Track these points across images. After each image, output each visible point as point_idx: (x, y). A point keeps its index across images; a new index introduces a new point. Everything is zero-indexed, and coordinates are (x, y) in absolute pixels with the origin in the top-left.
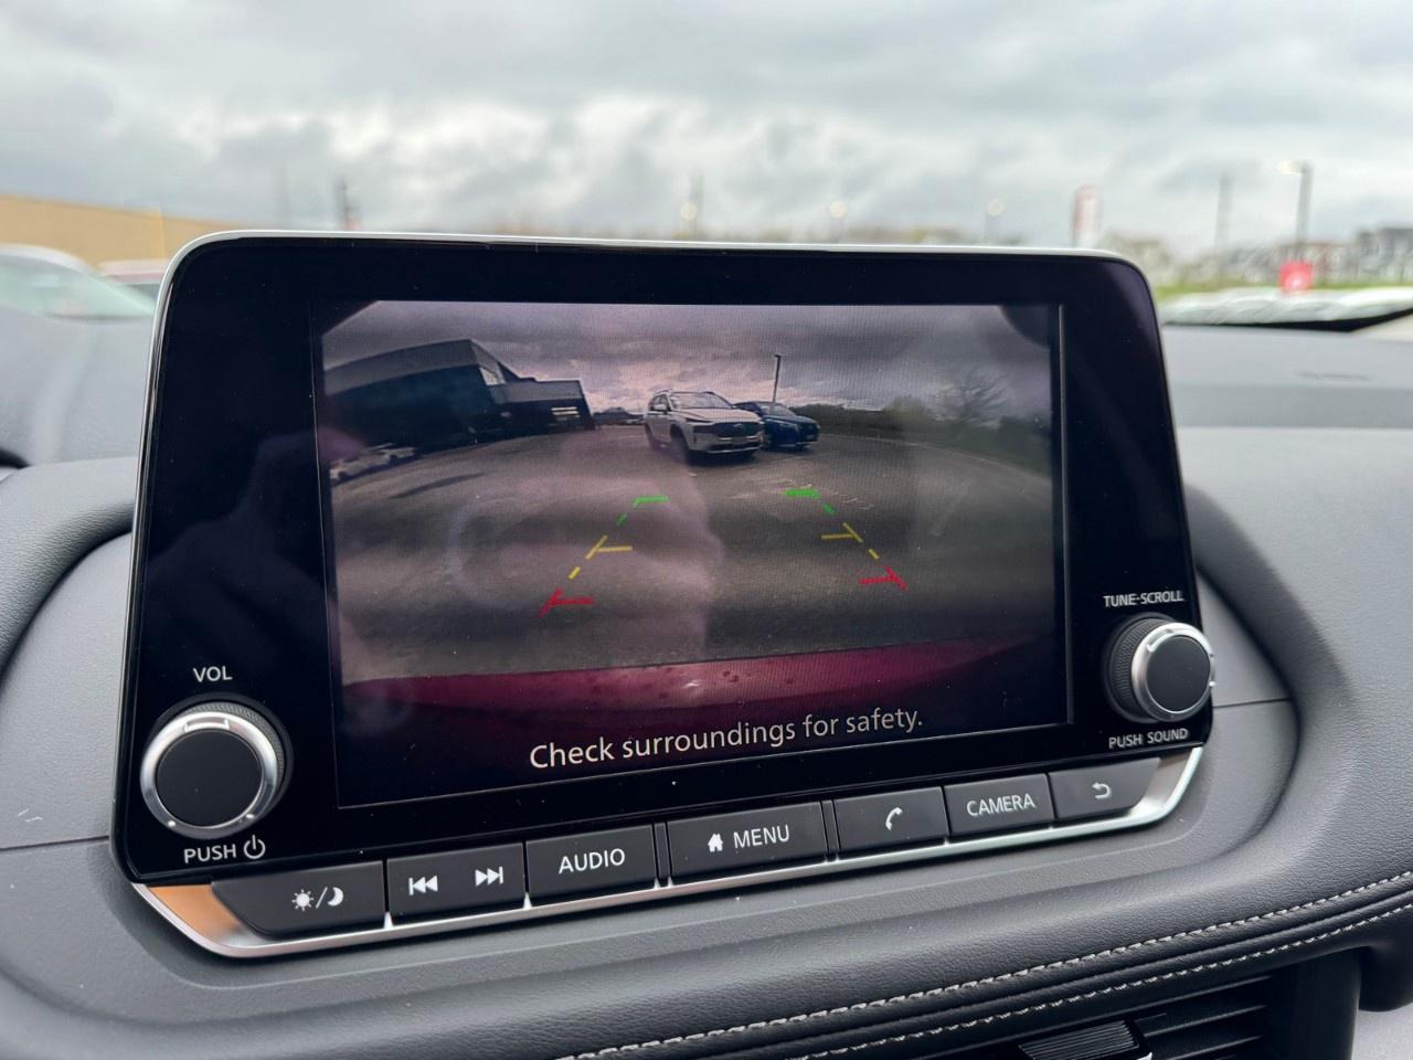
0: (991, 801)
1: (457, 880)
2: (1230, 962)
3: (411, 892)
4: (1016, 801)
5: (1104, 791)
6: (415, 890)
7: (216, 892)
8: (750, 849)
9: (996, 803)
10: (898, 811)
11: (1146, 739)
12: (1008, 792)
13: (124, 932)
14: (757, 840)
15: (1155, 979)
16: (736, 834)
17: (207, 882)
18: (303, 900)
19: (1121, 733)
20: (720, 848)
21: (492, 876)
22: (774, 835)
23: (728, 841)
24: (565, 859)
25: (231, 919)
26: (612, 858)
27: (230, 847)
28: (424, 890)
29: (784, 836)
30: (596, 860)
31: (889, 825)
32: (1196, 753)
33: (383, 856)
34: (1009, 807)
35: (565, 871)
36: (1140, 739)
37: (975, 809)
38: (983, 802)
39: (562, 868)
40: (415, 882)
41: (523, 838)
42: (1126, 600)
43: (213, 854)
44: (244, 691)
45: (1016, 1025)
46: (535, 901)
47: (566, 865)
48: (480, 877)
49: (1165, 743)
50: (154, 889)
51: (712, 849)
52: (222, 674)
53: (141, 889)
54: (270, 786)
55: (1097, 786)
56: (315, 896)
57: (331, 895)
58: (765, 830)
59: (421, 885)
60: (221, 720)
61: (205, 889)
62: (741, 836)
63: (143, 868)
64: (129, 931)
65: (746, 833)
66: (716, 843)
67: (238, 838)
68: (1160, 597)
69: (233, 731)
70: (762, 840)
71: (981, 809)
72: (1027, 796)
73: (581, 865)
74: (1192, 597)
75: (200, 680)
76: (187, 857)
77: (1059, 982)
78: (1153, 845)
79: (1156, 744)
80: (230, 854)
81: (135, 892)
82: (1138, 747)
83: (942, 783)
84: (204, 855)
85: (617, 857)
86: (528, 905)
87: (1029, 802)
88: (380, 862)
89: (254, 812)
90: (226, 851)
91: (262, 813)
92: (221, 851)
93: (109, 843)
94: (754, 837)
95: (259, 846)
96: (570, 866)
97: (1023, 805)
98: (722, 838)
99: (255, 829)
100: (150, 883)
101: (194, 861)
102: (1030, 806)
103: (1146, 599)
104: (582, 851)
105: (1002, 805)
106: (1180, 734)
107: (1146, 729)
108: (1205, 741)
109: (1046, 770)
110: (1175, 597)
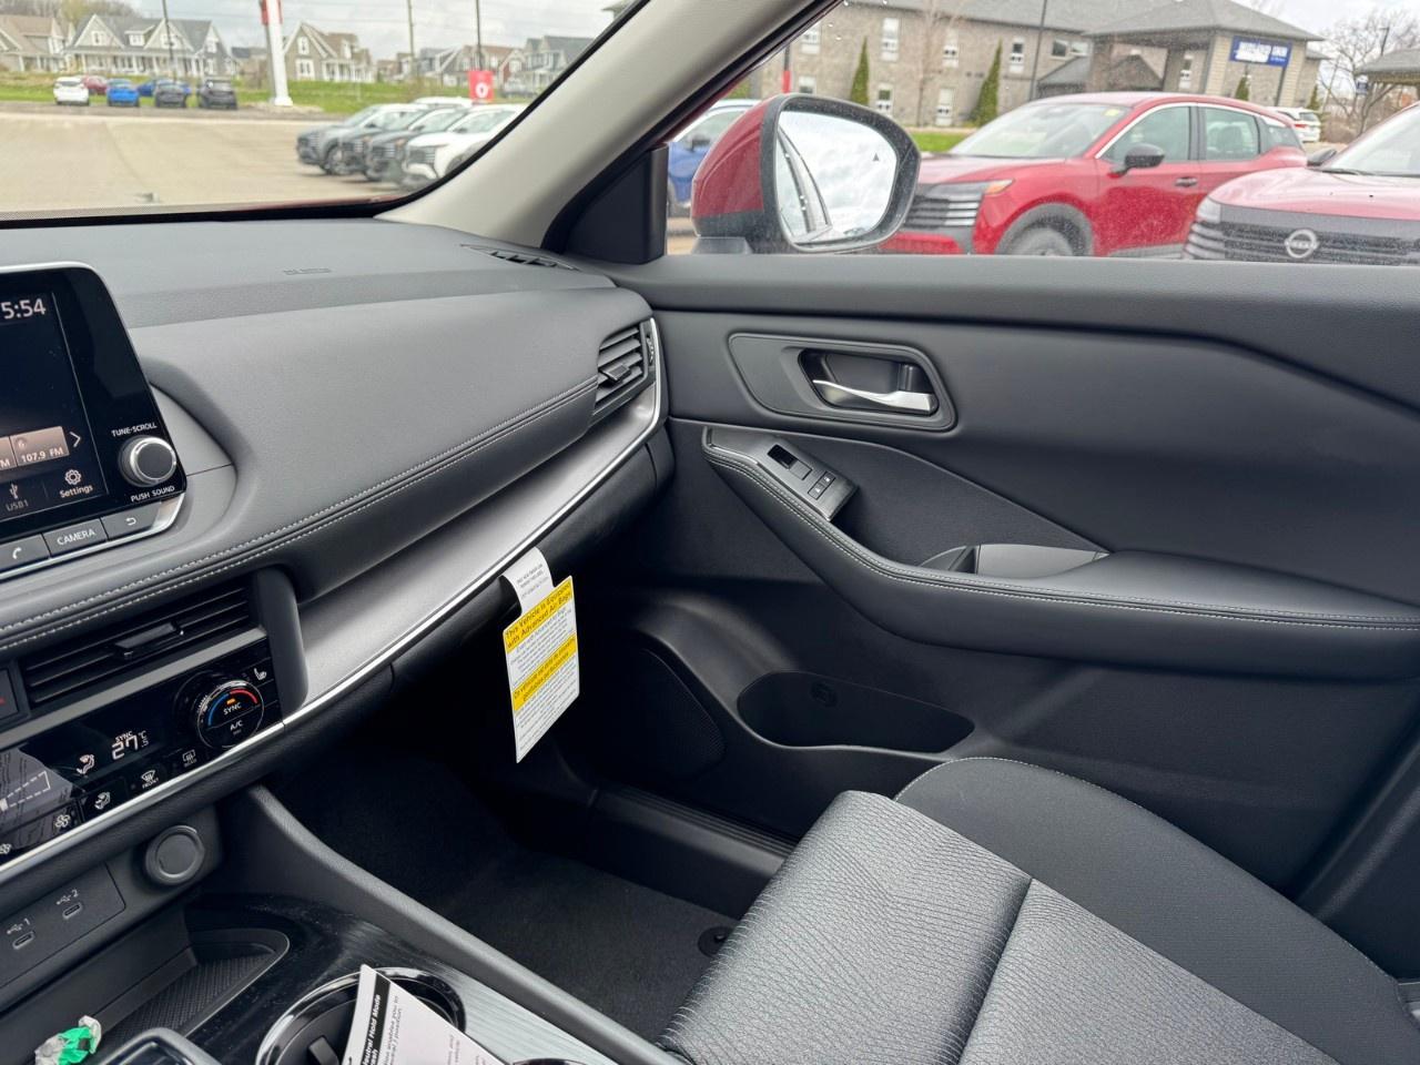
0: (70, 536)
4: (85, 534)
5: (133, 521)
9: (73, 536)
10: (19, 550)
11: (151, 494)
12: (79, 530)
19: (136, 494)
31: (15, 557)
32: (182, 495)
34: (81, 537)
36: (148, 495)
37: (62, 541)
38: (65, 537)
42: (126, 431)
49: (162, 494)
55: (128, 520)
68: (143, 427)
71: (66, 541)
72: (90, 530)
74: (161, 424)
79: (157, 496)
82: (148, 498)
83: (42, 533)
87: (92, 532)
97: (88, 535)
102: (93, 535)
103: (135, 429)
105: (77, 536)
106: (170, 489)
107: (149, 490)
108: (185, 489)
109: (99, 517)
110: (150, 426)
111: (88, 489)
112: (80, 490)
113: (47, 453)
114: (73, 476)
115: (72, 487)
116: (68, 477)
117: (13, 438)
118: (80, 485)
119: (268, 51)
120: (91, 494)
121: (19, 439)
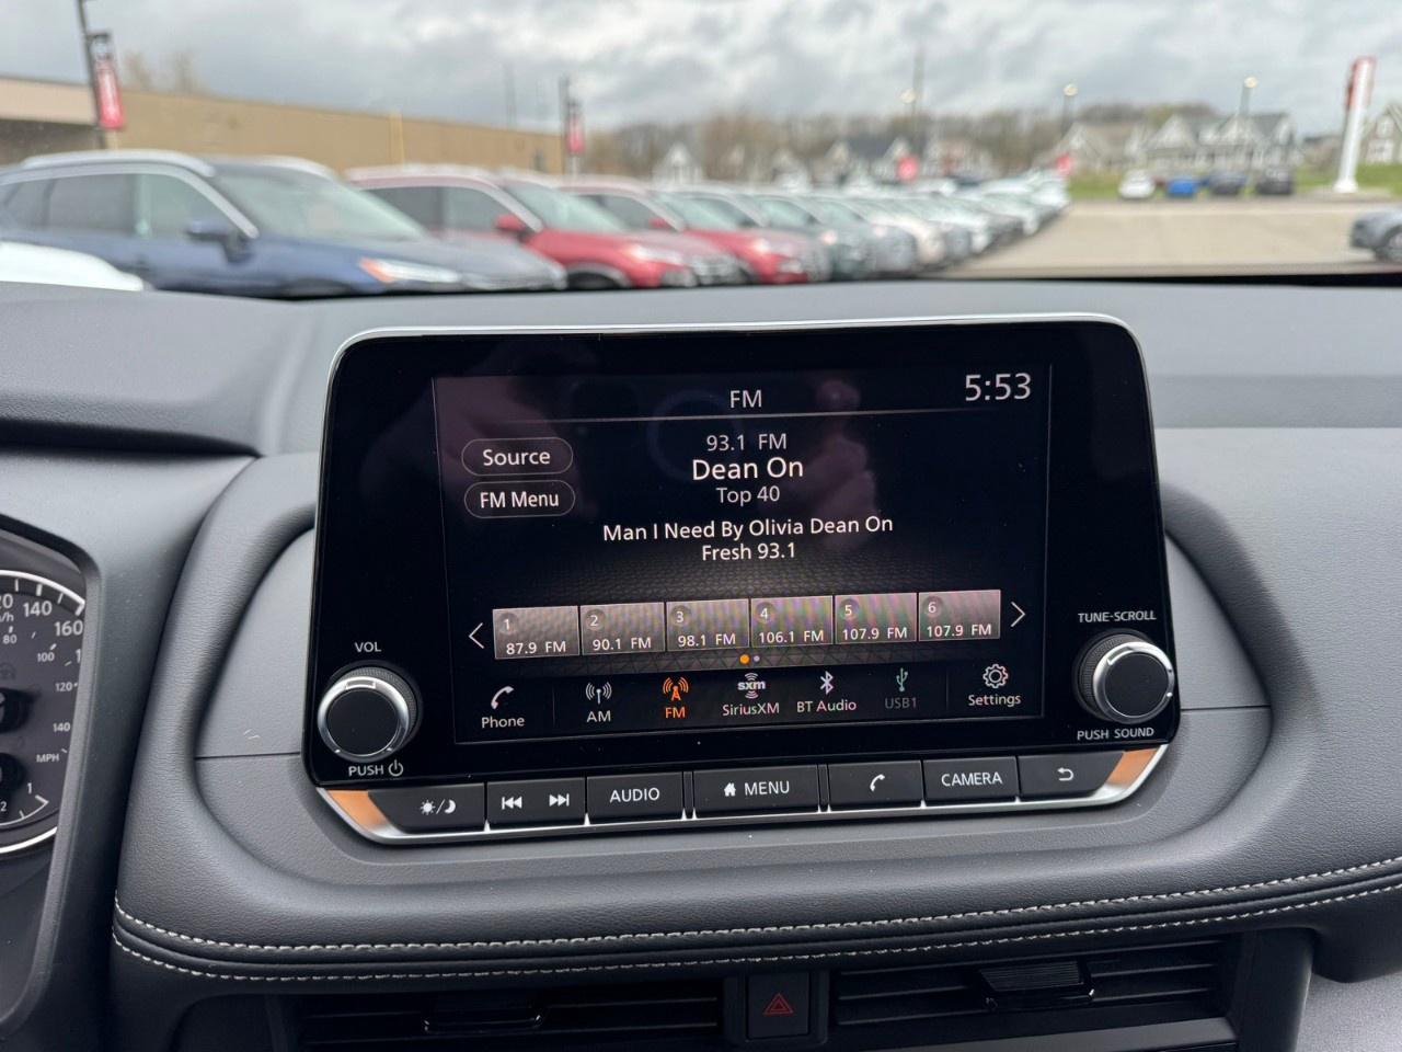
0: (963, 775)
1: (536, 801)
2: (1150, 927)
3: (503, 807)
4: (986, 777)
5: (1067, 775)
6: (506, 806)
7: (371, 796)
8: (757, 797)
9: (967, 777)
10: (881, 777)
11: (1112, 734)
12: (980, 769)
13: (310, 819)
14: (763, 790)
15: (1077, 933)
16: (746, 785)
17: (365, 789)
18: (428, 808)
19: (1089, 729)
20: (733, 794)
21: (561, 800)
22: (776, 788)
23: (740, 789)
24: (615, 792)
25: (379, 815)
26: (652, 794)
27: (379, 767)
28: (512, 806)
29: (785, 789)
30: (638, 795)
31: (873, 787)
32: (1163, 748)
33: (485, 780)
34: (978, 781)
35: (614, 801)
36: (1107, 734)
37: (949, 780)
38: (956, 775)
39: (613, 798)
40: (506, 800)
41: (585, 774)
42: (1102, 617)
43: (368, 772)
44: (390, 659)
45: (982, 952)
46: (592, 821)
47: (615, 796)
48: (552, 800)
49: (1130, 738)
50: (331, 792)
51: (727, 794)
52: (374, 647)
53: (321, 791)
54: (403, 730)
55: (1062, 770)
56: (436, 805)
57: (447, 806)
58: (770, 783)
59: (510, 803)
60: (371, 683)
61: (364, 794)
62: (751, 787)
63: (323, 778)
64: (314, 818)
65: (755, 784)
66: (730, 790)
67: (386, 762)
68: (1133, 615)
69: (380, 689)
70: (767, 790)
71: (954, 782)
72: (996, 774)
73: (627, 797)
74: (1165, 617)
75: (359, 650)
76: (351, 773)
77: (989, 926)
78: (1106, 824)
79: (1122, 739)
80: (379, 772)
81: (318, 793)
82: (1105, 739)
83: (922, 758)
84: (362, 771)
85: (654, 794)
86: (587, 823)
87: (997, 778)
88: (482, 784)
89: (393, 746)
90: (377, 770)
91: (398, 746)
92: (373, 769)
93: (300, 756)
94: (761, 788)
95: (399, 767)
96: (618, 798)
97: (991, 780)
98: (735, 787)
99: (397, 756)
100: (328, 788)
101: (355, 774)
102: (998, 782)
103: (1119, 617)
104: (628, 787)
105: (973, 779)
106: (1147, 732)
107: (1112, 726)
108: (1170, 740)
109: (1016, 754)
110: (1146, 616)
111: (1012, 701)
112: (999, 700)
113: (967, 628)
114: (996, 675)
115: (990, 691)
116: (987, 677)
117: (924, 595)
118: (1002, 691)
119: (1342, 137)
120: (1016, 710)
121: (930, 599)
